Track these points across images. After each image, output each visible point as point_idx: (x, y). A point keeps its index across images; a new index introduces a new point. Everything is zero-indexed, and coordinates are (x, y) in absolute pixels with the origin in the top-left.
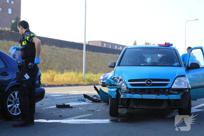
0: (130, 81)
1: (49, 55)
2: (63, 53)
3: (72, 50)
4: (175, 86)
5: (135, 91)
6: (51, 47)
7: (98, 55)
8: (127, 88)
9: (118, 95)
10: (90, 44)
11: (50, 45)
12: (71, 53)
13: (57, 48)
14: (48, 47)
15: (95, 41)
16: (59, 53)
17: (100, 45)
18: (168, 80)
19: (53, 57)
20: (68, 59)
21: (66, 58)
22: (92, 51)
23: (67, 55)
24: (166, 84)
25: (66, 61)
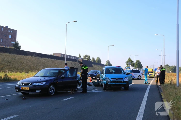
0: (111, 79)
1: (36, 62)
2: (43, 60)
3: (47, 59)
4: (125, 80)
5: (113, 82)
6: (36, 57)
7: (61, 61)
8: (110, 81)
9: (107, 83)
10: (55, 55)
11: (36, 56)
12: (47, 61)
13: (40, 58)
14: (35, 57)
15: (57, 54)
16: (41, 61)
17: (60, 56)
18: (123, 79)
19: (38, 63)
20: (46, 64)
21: (45, 63)
22: (58, 60)
23: (45, 62)
24: (122, 80)
25: (45, 65)
